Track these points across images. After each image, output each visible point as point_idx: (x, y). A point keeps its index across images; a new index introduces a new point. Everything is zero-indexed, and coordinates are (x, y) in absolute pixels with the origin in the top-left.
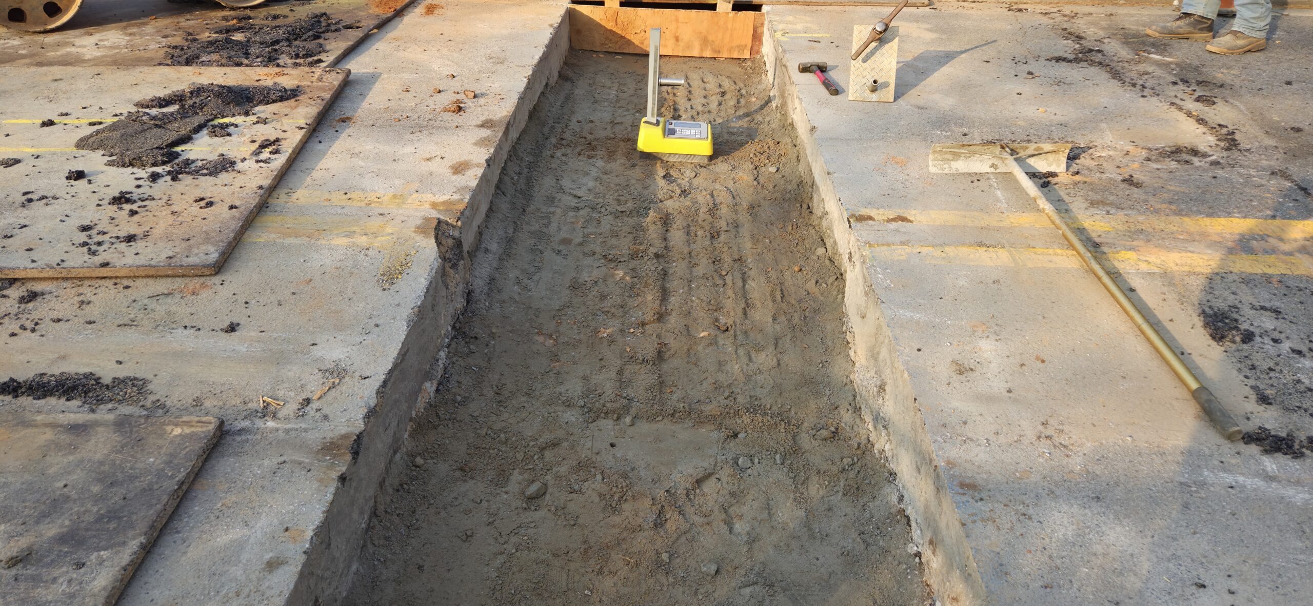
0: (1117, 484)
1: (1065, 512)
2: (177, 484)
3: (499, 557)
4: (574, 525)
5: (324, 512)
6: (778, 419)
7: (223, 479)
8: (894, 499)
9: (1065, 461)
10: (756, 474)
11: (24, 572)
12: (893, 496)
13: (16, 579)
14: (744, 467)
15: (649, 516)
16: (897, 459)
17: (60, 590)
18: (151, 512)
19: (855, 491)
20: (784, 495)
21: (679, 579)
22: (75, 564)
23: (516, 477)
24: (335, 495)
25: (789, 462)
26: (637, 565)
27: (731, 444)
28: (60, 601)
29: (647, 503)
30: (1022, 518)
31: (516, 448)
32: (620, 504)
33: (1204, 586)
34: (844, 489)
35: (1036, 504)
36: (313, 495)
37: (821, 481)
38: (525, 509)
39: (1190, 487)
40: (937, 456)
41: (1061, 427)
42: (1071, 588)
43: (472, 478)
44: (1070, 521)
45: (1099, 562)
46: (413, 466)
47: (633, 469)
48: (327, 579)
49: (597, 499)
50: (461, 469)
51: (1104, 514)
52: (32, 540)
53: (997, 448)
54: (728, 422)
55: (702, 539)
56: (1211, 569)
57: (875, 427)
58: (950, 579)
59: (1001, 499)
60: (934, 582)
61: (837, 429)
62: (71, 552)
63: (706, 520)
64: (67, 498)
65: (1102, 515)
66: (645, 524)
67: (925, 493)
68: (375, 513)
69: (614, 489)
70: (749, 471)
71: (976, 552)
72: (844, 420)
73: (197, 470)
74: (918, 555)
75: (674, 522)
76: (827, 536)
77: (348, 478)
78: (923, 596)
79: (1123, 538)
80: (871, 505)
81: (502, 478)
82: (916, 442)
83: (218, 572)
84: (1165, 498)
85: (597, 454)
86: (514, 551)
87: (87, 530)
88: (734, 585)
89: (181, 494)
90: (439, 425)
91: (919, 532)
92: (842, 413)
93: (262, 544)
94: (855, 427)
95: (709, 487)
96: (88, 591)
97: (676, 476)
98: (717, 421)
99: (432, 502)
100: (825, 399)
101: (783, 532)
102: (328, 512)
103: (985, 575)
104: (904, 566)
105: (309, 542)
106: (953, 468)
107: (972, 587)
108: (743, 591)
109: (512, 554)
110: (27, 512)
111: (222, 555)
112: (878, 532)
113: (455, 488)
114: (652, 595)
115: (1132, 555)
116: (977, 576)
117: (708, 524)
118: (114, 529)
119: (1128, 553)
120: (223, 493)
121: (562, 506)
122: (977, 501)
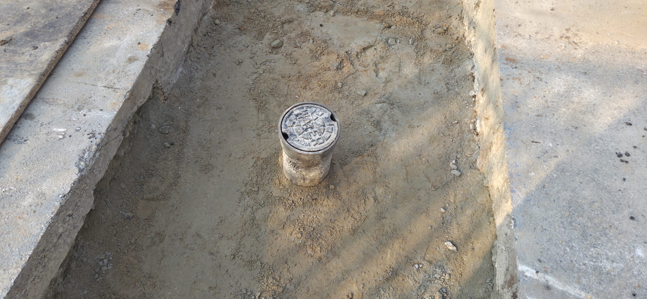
0: (600, 67)
1: (563, 79)
2: (83, 14)
3: (254, 74)
4: (295, 64)
5: (159, 37)
6: (415, 20)
7: (108, 15)
8: (470, 67)
9: (573, 51)
10: (397, 48)
11: (9, 48)
12: (469, 66)
13: (5, 51)
14: (391, 44)
15: (334, 64)
16: (476, 45)
17: (26, 59)
18: (70, 26)
19: (449, 62)
20: (409, 61)
21: (345, 96)
22: (33, 47)
23: (268, 36)
24: (165, 29)
25: (416, 44)
26: (324, 87)
27: (386, 32)
28: (26, 64)
29: (334, 57)
30: (536, 79)
31: (269, 21)
32: (321, 56)
33: (631, 124)
34: (443, 61)
35: (547, 73)
36: (153, 28)
37: (432, 55)
38: (271, 53)
39: (643, 72)
40: (497, 42)
41: (577, 33)
42: (552, 118)
43: (245, 34)
44: (564, 84)
45: (573, 106)
46: (214, 24)
47: (330, 39)
48: (163, 72)
49: (308, 52)
50: (239, 29)
51: (586, 82)
52: (12, 33)
53: (534, 41)
54: (387, 19)
55: (361, 78)
56: (638, 116)
57: (469, 28)
58: (487, 108)
59: (527, 69)
60: (478, 109)
61: (448, 28)
62: (31, 41)
63: (365, 69)
64: (29, 15)
65: (584, 82)
66: (332, 67)
67: (486, 63)
68: (192, 45)
69: (318, 48)
70: (393, 46)
71: (504, 94)
72: (452, 24)
73: (94, 8)
74: (474, 96)
75: (347, 67)
76: (428, 83)
77: (173, 22)
78: (472, 117)
79: (592, 95)
80: (456, 70)
81: (260, 36)
82: (488, 35)
83: (104, 60)
84: (626, 76)
85: (312, 29)
86: (262, 72)
87: (39, 31)
88: (373, 102)
89: (86, 19)
90: (229, 4)
91: (478, 85)
92: (453, 20)
93: (126, 49)
94: (458, 28)
95: (370, 52)
96: (39, 61)
97: (353, 45)
98: (381, 18)
99: (223, 43)
100: (445, 11)
101: (405, 79)
102: (161, 37)
103: (505, 106)
104: (466, 102)
105: (150, 51)
106: (505, 49)
107: (497, 112)
108: (377, 105)
109: (261, 74)
110: (9, 19)
111: (107, 52)
112: (457, 84)
113: (235, 38)
114: (330, 102)
115: (594, 105)
116: (501, 107)
117: (365, 71)
118: (52, 32)
119: (592, 103)
120: (108, 21)
121: (290, 53)
122: (513, 69)
